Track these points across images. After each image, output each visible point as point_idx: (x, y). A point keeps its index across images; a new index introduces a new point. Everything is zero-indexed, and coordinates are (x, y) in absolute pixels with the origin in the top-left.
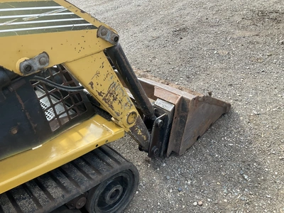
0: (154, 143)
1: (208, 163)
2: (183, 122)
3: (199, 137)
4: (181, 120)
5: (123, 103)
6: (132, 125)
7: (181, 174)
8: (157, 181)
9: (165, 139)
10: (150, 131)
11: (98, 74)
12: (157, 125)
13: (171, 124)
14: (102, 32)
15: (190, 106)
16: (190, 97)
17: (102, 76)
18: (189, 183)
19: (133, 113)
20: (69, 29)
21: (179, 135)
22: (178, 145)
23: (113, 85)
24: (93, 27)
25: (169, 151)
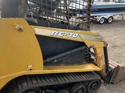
0: (106, 77)
1: (123, 89)
2: (117, 73)
3: (121, 81)
4: (116, 72)
5: (103, 61)
6: (103, 68)
7: (114, 89)
8: (105, 89)
9: (110, 77)
10: (106, 73)
11: (101, 52)
12: (109, 71)
13: (113, 73)
14: (105, 43)
15: (120, 68)
16: (121, 65)
17: (101, 53)
18: (116, 92)
19: (104, 65)
20: (100, 41)
21: (115, 77)
22: (114, 80)
23: (103, 56)
24: (103, 41)
25: (110, 82)
